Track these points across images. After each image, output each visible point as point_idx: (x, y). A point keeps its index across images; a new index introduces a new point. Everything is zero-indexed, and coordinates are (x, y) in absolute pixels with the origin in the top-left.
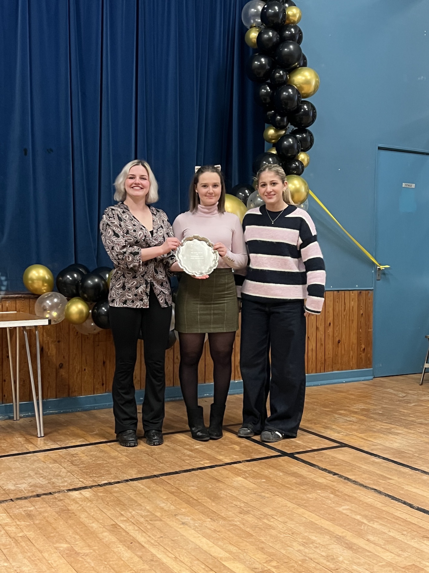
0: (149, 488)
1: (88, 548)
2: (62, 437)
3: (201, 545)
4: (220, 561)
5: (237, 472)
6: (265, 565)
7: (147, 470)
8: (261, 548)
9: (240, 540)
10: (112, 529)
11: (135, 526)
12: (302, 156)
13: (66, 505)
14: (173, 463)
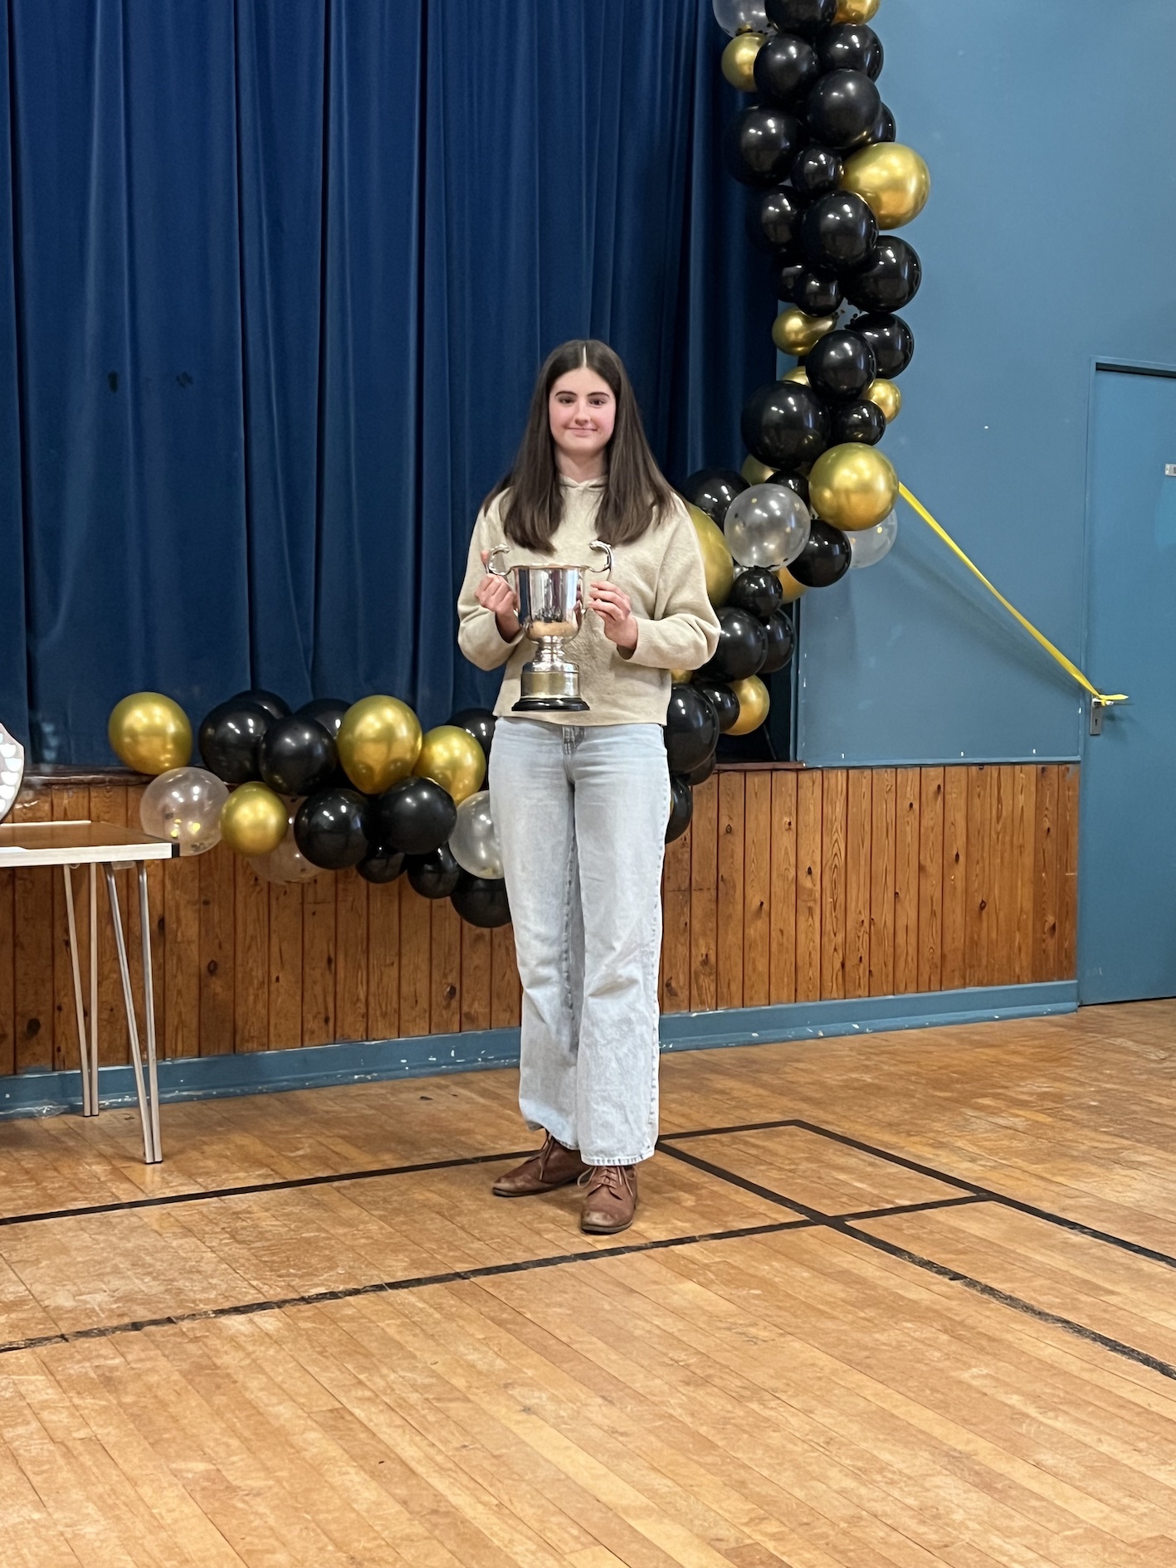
0: (439, 1308)
1: (262, 1474)
2: (210, 1163)
3: (571, 1470)
4: (624, 1516)
5: (685, 1266)
6: (746, 1530)
7: (433, 1258)
8: (737, 1481)
9: (682, 1459)
10: (332, 1423)
11: (393, 1414)
12: (881, 392)
13: (212, 1354)
14: (508, 1239)
